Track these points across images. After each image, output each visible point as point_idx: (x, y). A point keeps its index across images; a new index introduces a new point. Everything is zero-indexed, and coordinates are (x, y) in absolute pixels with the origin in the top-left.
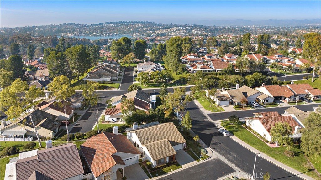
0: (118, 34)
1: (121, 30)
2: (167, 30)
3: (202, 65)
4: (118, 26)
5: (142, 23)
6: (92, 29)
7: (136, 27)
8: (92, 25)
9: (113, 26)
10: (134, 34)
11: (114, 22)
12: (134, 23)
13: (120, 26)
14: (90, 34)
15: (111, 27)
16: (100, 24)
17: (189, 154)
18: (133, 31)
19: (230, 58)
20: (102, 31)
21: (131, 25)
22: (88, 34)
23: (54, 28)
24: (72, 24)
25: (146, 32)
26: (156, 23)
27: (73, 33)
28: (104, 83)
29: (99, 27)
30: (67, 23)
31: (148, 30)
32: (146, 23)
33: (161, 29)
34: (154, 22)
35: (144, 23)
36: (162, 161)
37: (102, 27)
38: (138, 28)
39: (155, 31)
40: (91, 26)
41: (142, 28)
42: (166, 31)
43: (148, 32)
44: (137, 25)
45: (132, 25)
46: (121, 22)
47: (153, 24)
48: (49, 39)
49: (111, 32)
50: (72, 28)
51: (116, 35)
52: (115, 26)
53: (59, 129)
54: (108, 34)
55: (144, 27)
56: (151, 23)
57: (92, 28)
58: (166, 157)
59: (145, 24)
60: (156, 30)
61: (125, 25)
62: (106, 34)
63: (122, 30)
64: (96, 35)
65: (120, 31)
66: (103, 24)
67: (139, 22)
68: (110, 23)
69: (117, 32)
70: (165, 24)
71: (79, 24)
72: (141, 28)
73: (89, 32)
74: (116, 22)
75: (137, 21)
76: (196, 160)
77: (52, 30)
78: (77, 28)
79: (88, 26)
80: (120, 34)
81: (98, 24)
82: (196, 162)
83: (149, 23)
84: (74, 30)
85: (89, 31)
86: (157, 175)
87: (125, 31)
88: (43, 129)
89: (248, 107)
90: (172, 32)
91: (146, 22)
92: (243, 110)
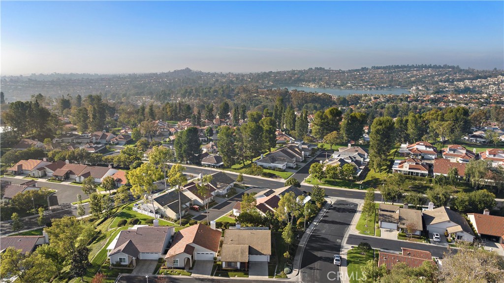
0: (387, 87)
1: (394, 79)
2: (481, 82)
3: (415, 164)
4: (392, 73)
5: (435, 67)
6: (347, 77)
7: (421, 75)
8: (350, 71)
9: (382, 73)
10: (414, 88)
11: (385, 66)
12: (420, 68)
13: (395, 72)
14: (342, 86)
15: (379, 74)
16: (363, 69)
17: (269, 268)
18: (414, 82)
19: (495, 155)
20: (362, 80)
21: (415, 70)
22: (339, 85)
23: (296, 74)
24: (321, 68)
25: (438, 84)
26: (462, 68)
27: (318, 83)
28: (274, 170)
29: (360, 74)
30: (314, 68)
31: (441, 81)
32: (443, 68)
33: (469, 79)
34: (458, 67)
35: (440, 67)
36: (233, 264)
37: (365, 74)
38: (425, 77)
39: (455, 83)
40: (347, 73)
41: (433, 76)
42: (476, 82)
43: (440, 84)
44: (425, 71)
45: (417, 71)
46: (398, 67)
47: (456, 69)
48: (278, 93)
49: (377, 82)
50: (319, 76)
51: (382, 88)
52: (385, 73)
53: (186, 213)
54: (370, 86)
55: (435, 75)
56: (453, 67)
57: (348, 75)
58: (237, 262)
59: (441, 69)
60: (458, 81)
61: (404, 71)
62: (366, 86)
63: (395, 81)
64: (351, 87)
65: (391, 81)
66: (368, 69)
67: (430, 67)
68: (378, 68)
69: (385, 83)
70: (480, 69)
71: (331, 69)
72: (430, 76)
73: (342, 82)
74: (390, 66)
75: (426, 65)
76: (269, 275)
77: (291, 78)
78: (326, 76)
79: (344, 72)
80: (390, 86)
81: (360, 68)
82: (267, 277)
83: (449, 67)
84: (321, 79)
85: (341, 80)
86: (220, 275)
87: (401, 82)
88: (169, 209)
89: (421, 239)
90: (490, 84)
91: (442, 66)
92: (409, 241)
